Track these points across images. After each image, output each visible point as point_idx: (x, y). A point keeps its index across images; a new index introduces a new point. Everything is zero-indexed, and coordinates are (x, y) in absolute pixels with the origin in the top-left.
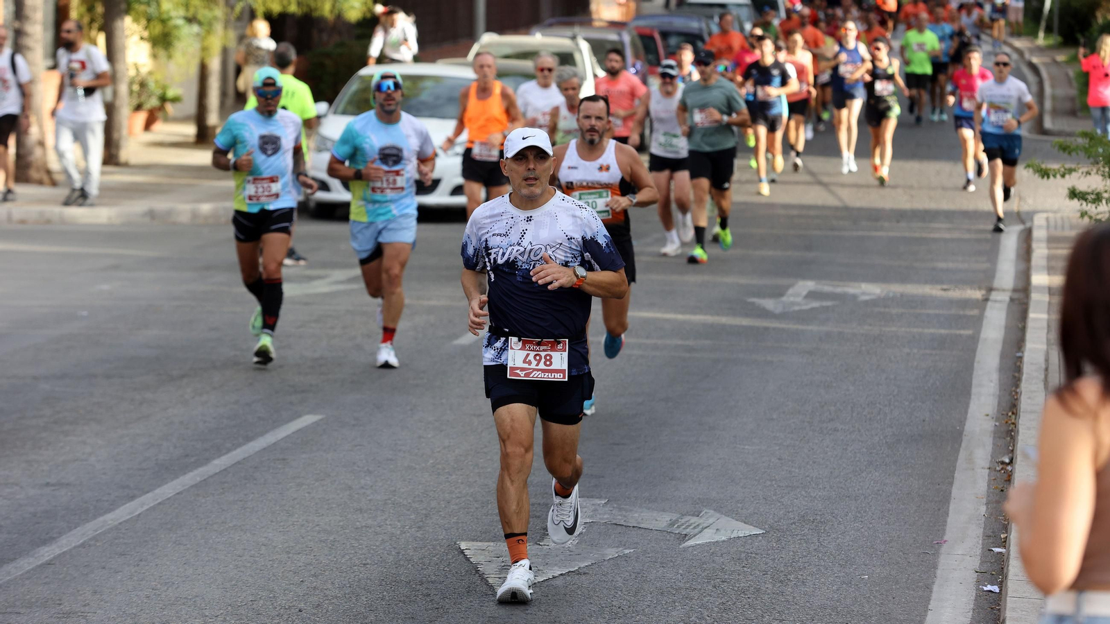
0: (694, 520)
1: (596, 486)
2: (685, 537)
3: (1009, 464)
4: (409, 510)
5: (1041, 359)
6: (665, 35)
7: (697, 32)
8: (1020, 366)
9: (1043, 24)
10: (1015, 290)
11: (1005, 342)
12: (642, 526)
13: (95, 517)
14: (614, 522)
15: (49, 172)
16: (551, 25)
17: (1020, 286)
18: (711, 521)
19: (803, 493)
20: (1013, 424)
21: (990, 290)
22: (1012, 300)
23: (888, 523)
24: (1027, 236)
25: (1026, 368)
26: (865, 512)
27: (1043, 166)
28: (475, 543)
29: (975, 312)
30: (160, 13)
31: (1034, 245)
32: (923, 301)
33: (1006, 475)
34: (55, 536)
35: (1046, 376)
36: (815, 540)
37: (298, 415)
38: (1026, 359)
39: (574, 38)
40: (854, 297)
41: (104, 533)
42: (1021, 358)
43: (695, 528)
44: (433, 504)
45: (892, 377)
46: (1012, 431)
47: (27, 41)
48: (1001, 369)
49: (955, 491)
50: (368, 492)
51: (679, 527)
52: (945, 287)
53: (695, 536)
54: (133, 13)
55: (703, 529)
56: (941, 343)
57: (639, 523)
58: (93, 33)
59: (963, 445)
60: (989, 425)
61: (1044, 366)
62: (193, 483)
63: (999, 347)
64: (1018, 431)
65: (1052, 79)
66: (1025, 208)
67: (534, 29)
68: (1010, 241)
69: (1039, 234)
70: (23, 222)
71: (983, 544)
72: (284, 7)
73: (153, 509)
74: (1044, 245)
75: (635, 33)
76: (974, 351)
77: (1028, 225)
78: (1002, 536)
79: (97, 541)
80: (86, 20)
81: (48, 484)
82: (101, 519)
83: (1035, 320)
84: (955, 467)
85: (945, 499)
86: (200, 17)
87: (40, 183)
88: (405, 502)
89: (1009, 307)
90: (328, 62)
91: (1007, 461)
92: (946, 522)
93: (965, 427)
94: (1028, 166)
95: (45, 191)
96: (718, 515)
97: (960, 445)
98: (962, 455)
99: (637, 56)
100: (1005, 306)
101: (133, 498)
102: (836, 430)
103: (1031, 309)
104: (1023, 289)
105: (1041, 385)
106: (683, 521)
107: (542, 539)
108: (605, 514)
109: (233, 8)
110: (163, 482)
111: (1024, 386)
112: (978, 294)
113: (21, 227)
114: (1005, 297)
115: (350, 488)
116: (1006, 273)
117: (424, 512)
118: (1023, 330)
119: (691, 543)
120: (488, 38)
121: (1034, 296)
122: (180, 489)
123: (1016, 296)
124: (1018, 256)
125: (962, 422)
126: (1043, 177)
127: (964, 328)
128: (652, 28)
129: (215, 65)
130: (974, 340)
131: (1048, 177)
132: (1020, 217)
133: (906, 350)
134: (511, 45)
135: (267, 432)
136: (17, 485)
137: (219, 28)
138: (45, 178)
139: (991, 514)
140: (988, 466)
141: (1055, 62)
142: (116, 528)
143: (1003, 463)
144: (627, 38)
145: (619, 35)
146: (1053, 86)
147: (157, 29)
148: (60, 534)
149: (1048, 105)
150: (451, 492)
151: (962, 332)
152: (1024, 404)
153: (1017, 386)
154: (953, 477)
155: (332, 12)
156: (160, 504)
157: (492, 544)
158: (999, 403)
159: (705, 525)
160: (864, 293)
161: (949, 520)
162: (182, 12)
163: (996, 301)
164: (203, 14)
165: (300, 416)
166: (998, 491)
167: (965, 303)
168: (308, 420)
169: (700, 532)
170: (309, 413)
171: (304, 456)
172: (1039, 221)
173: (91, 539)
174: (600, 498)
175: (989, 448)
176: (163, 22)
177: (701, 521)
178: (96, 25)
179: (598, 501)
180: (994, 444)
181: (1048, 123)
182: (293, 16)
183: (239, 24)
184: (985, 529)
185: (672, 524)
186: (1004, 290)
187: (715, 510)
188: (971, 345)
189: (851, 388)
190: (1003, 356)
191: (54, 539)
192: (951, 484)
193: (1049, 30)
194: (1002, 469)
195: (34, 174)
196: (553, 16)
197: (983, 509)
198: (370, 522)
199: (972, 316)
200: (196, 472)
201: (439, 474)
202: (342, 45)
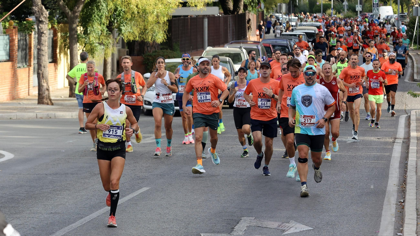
0: (287, 224)
1: (251, 212)
2: (284, 231)
3: (403, 202)
4: (182, 222)
5: (415, 164)
6: (274, 46)
7: (286, 45)
8: (406, 167)
9: (413, 40)
10: (404, 139)
11: (401, 157)
12: (268, 227)
13: (69, 225)
14: (258, 225)
15: (50, 100)
16: (232, 43)
17: (406, 137)
18: (293, 225)
19: (327, 214)
20: (404, 188)
21: (396, 138)
22: (403, 142)
23: (359, 225)
24: (409, 118)
25: (409, 167)
26: (350, 221)
27: (414, 93)
28: (207, 234)
29: (390, 147)
30: (90, 41)
31: (411, 122)
32: (371, 143)
33: (402, 207)
34: (54, 231)
35: (416, 170)
36: (332, 231)
37: (141, 188)
38: (409, 164)
39: (240, 48)
40: (345, 142)
41: (72, 231)
42: (407, 163)
43: (287, 227)
44: (191, 220)
45: (360, 171)
46: (404, 190)
47: (43, 53)
48: (400, 168)
49: (383, 213)
50: (167, 215)
51: (282, 227)
52: (379, 138)
53: (287, 230)
54: (80, 42)
55: (291, 228)
56: (378, 158)
57: (267, 226)
58: (66, 49)
59: (386, 196)
60: (396, 188)
61: (415, 166)
62: (103, 212)
63: (399, 159)
64: (406, 190)
65: (417, 61)
66: (408, 108)
67: (226, 45)
68: (402, 121)
69: (413, 118)
70: (41, 118)
71: (394, 232)
72: (134, 38)
73: (89, 222)
74: (415, 122)
75: (263, 46)
76: (390, 161)
77: (409, 115)
78: (401, 229)
79: (70, 233)
80: (63, 45)
81: (51, 213)
82: (71, 225)
83: (412, 149)
84: (383, 204)
85: (380, 216)
86: (104, 43)
87: (48, 104)
88: (181, 219)
89: (402, 145)
90: (151, 58)
91: (402, 201)
92: (380, 224)
93: (387, 189)
94: (409, 93)
95: (50, 107)
96: (296, 223)
97: (385, 196)
98: (386, 199)
99: (264, 54)
100: (401, 144)
101: (82, 218)
102: (339, 191)
103: (410, 146)
104: (407, 139)
105: (415, 173)
106: (283, 225)
107: (231, 232)
108: (254, 223)
109: (116, 39)
110: (92, 212)
111: (408, 173)
112: (391, 140)
113: (41, 120)
114: (401, 141)
115: (160, 214)
116: (401, 133)
117: (188, 222)
118: (408, 153)
119: (286, 233)
120: (209, 48)
121: (412, 141)
122: (99, 214)
123: (405, 141)
124: (406, 126)
125: (386, 187)
126: (414, 97)
127: (386, 153)
128: (269, 44)
129: (109, 60)
130: (390, 157)
131: (416, 97)
132: (406, 112)
133: (365, 161)
134: (217, 51)
135: (129, 194)
136: (41, 213)
137: (111, 46)
138: (49, 102)
139: (397, 221)
140: (395, 203)
141: (418, 54)
142: (76, 229)
143: (401, 202)
144: (260, 48)
145: (257, 47)
146: (417, 64)
147: (89, 47)
148: (56, 231)
149: (415, 70)
150: (198, 215)
151: (385, 154)
152: (409, 180)
153: (406, 174)
154: (383, 208)
155: (151, 40)
156: (92, 220)
157: (213, 234)
158: (399, 180)
159: (291, 226)
160: (349, 141)
161: (381, 223)
162: (97, 41)
163: (397, 143)
164: (105, 41)
165: (142, 188)
166: (399, 212)
167: (386, 143)
168: (145, 189)
169: (289, 229)
170: (145, 187)
171: (143, 202)
172: (413, 113)
173: (67, 233)
174: (252, 217)
175: (396, 197)
176: (91, 44)
177: (290, 225)
178: (66, 47)
179: (251, 218)
180: (397, 195)
181: (415, 77)
182: (137, 41)
183: (118, 45)
184: (394, 226)
185: (279, 226)
186: (400, 139)
187: (295, 221)
188: (389, 159)
189: (345, 175)
190: (401, 162)
191: (53, 233)
192: (382, 210)
193: (415, 43)
194: (401, 204)
195: (45, 101)
196: (233, 40)
197: (394, 219)
198: (168, 226)
199: (390, 148)
200: (104, 208)
201: (193, 209)
202: (156, 52)
